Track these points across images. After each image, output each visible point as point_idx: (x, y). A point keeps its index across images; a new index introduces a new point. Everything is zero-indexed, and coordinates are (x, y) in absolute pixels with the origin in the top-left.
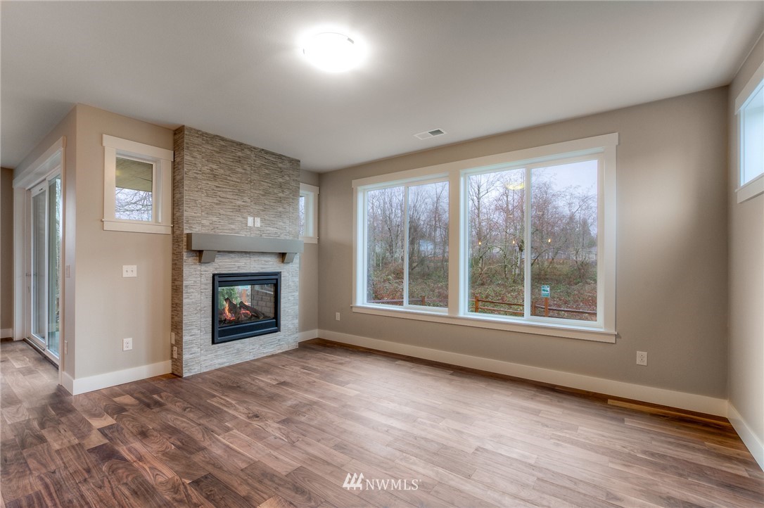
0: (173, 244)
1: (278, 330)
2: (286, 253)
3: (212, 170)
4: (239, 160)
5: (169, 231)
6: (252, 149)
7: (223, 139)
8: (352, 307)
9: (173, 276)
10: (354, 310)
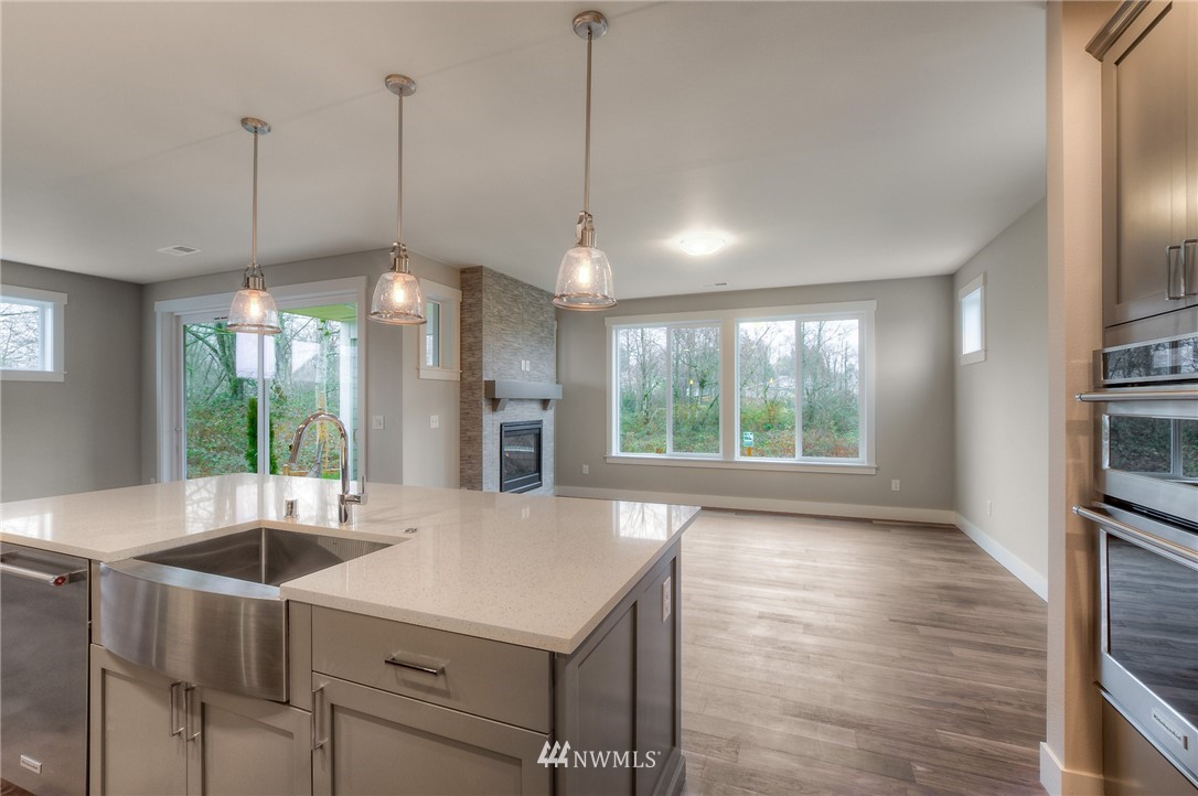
0: (461, 392)
1: (541, 485)
2: (549, 400)
3: (499, 311)
4: (515, 299)
5: (457, 377)
6: (524, 285)
7: (506, 277)
8: (605, 458)
9: (461, 426)
10: (608, 461)
